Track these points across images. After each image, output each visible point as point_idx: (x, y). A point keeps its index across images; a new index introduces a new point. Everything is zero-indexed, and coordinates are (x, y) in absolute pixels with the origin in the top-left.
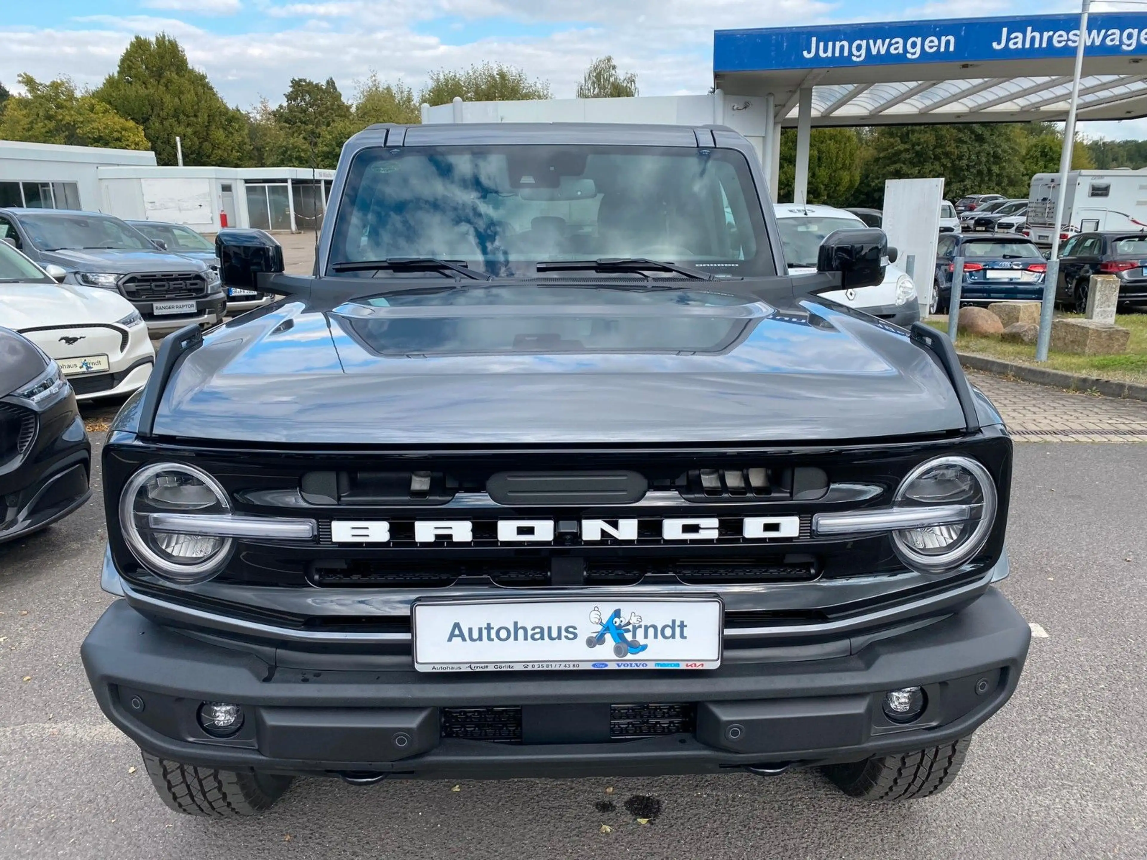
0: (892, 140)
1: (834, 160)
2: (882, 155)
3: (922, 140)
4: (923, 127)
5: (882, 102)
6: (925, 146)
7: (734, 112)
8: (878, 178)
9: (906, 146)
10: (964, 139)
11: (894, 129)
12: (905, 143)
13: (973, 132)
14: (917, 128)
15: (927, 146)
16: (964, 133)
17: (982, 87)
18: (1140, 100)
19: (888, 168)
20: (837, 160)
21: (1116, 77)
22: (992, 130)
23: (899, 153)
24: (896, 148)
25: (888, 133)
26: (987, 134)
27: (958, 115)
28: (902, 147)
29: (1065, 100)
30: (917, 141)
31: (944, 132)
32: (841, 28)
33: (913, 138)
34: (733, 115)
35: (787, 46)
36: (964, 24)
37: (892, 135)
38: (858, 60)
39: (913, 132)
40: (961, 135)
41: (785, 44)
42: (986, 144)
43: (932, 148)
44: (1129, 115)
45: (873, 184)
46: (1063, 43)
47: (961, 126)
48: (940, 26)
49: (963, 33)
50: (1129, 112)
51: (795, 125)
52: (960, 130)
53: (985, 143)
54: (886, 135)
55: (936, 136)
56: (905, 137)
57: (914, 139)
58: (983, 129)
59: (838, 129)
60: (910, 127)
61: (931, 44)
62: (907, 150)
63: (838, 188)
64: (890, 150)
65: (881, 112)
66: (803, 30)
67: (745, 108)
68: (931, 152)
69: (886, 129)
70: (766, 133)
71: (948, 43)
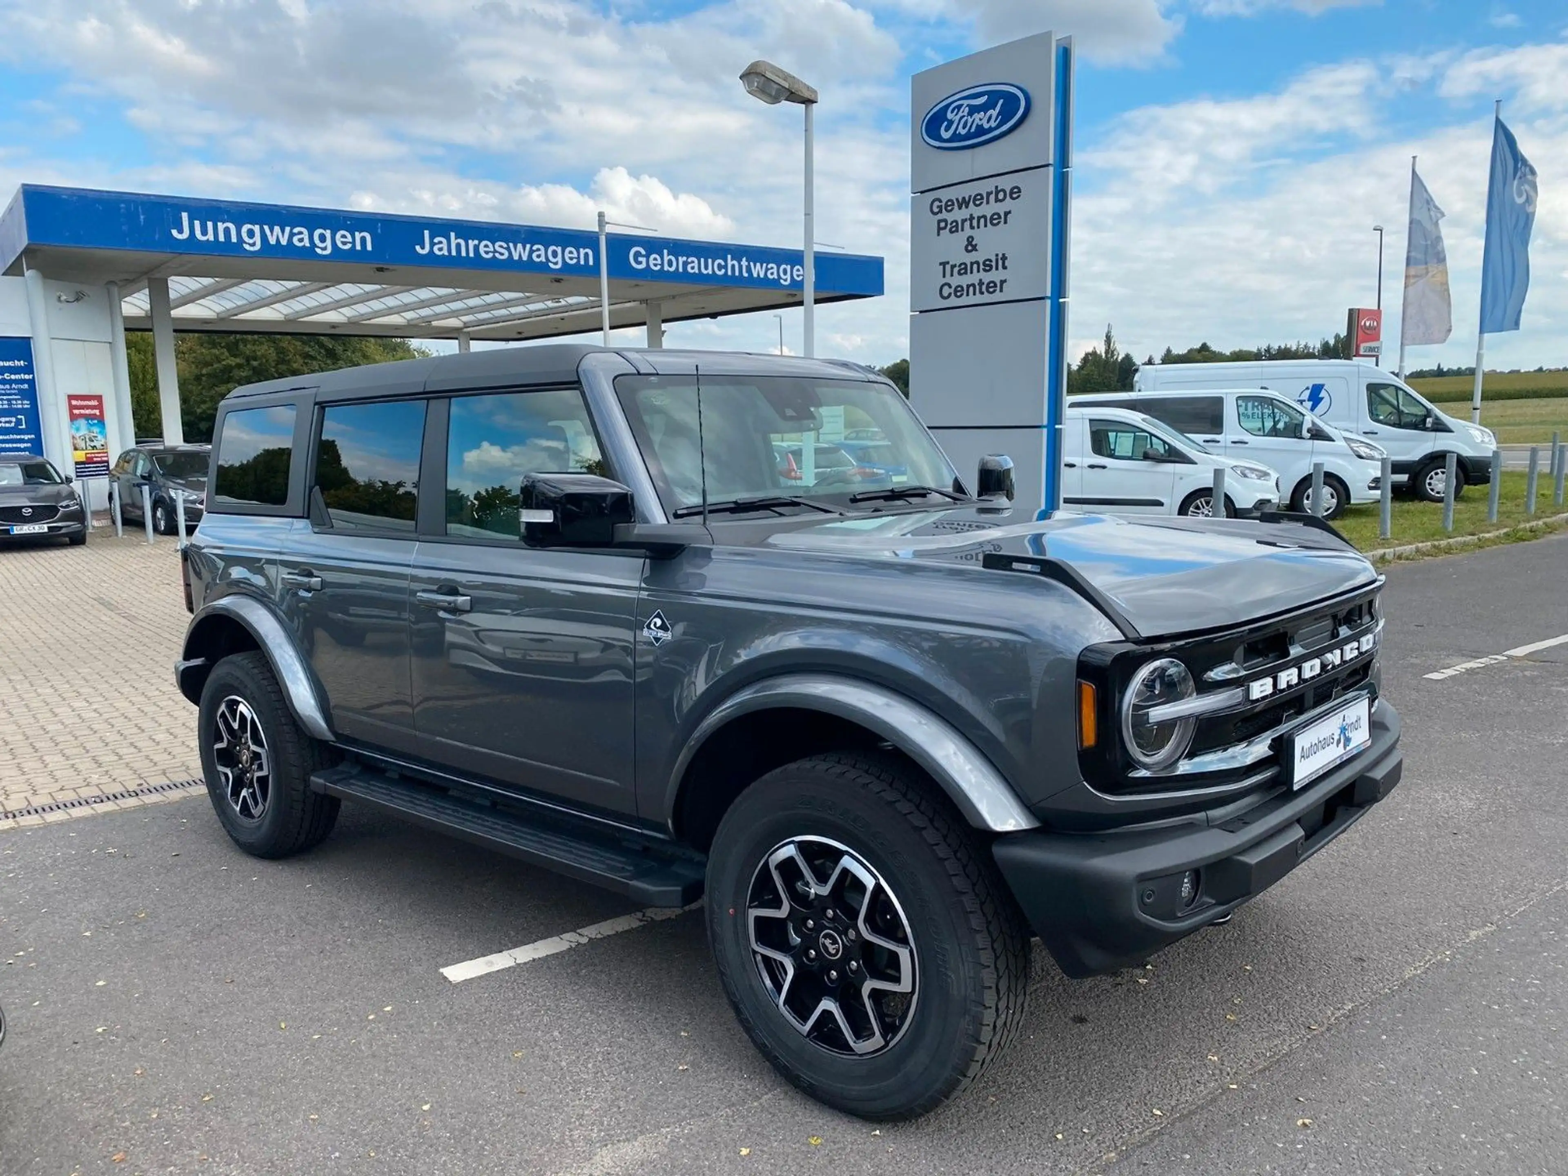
0: (216, 351)
1: (141, 377)
2: (204, 371)
3: (259, 353)
4: (256, 337)
5: (239, 303)
6: (264, 361)
7: (60, 305)
8: (204, 402)
9: (238, 360)
10: (312, 353)
11: (215, 337)
12: (235, 356)
13: (322, 345)
14: (249, 337)
15: (267, 361)
16: (310, 346)
17: (376, 295)
18: (541, 321)
19: (216, 389)
20: (144, 377)
21: (521, 295)
22: (344, 344)
23: (229, 369)
24: (224, 363)
25: (209, 343)
26: (339, 349)
27: (334, 326)
28: (232, 361)
29: (457, 317)
30: (253, 354)
31: (284, 344)
32: (222, 205)
33: (248, 349)
34: (60, 309)
35: (144, 219)
36: (380, 220)
37: (214, 345)
38: (252, 249)
39: (245, 342)
40: (307, 349)
41: (142, 217)
42: (341, 362)
43: (273, 364)
44: (519, 336)
45: (199, 411)
46: (491, 255)
47: (305, 337)
48: (351, 219)
49: (379, 231)
50: (520, 333)
51: (150, 327)
52: (304, 343)
53: (339, 360)
54: (205, 345)
55: (276, 349)
56: (233, 350)
57: (248, 352)
58: (333, 342)
59: (139, 333)
60: (238, 336)
61: (343, 239)
62: (239, 366)
63: (153, 417)
64: (215, 366)
65: (236, 315)
66: (166, 200)
67: (77, 300)
68: (273, 370)
69: (204, 337)
70: (113, 339)
71: (363, 240)
